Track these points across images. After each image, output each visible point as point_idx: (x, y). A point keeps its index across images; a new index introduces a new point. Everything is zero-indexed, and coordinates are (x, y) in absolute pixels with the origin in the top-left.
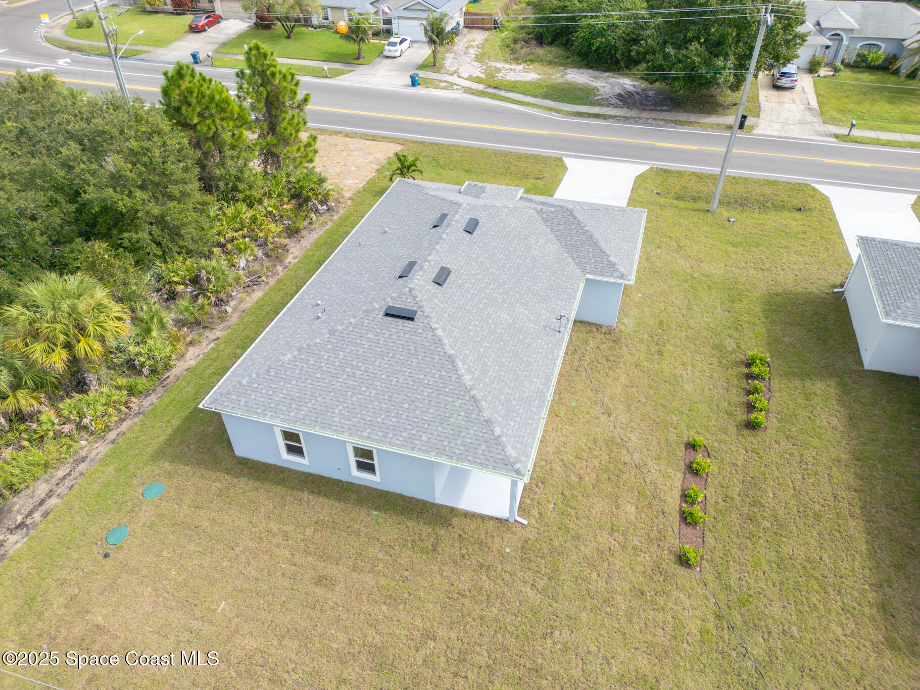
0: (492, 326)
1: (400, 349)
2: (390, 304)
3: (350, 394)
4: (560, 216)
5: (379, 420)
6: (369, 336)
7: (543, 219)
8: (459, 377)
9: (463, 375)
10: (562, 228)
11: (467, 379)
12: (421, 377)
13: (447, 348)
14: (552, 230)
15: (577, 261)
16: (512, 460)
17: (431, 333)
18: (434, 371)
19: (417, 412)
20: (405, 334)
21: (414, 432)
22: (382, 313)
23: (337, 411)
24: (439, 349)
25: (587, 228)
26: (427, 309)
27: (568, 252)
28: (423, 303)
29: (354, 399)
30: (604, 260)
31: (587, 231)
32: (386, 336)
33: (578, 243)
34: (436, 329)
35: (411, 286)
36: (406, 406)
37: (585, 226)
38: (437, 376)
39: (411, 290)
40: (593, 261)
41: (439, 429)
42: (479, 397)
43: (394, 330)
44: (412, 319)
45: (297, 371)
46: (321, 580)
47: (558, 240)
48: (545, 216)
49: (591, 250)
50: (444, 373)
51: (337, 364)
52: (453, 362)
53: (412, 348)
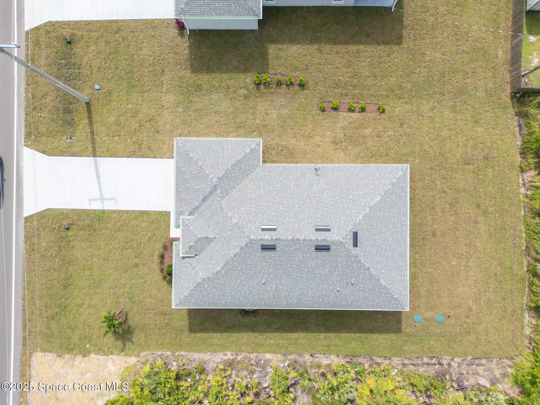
0: (337, 198)
1: (371, 233)
2: (352, 246)
3: (392, 247)
4: (223, 185)
5: (400, 230)
6: (368, 250)
7: (227, 195)
8: (378, 202)
9: (377, 201)
10: (232, 182)
11: (378, 199)
12: (381, 219)
13: (367, 211)
14: (234, 188)
15: (253, 170)
16: (403, 172)
17: (362, 221)
18: (377, 214)
19: (394, 215)
20: (364, 233)
21: (401, 214)
22: (357, 248)
23: (400, 250)
24: (368, 215)
25: (229, 168)
26: (351, 227)
27: (248, 176)
28: (348, 230)
29: (394, 244)
30: (249, 155)
31: (231, 168)
32: (366, 242)
33: (241, 171)
34: (359, 220)
35: (341, 239)
36: (393, 221)
37: (229, 169)
38: (379, 212)
39: (343, 238)
40: (251, 162)
41: (398, 204)
42: (384, 192)
43: (363, 239)
44: (357, 233)
45: (388, 275)
46: (434, 234)
47: (240, 183)
48: (225, 194)
49: (244, 164)
50: (378, 210)
51: (382, 259)
52: (372, 207)
53: (370, 227)
